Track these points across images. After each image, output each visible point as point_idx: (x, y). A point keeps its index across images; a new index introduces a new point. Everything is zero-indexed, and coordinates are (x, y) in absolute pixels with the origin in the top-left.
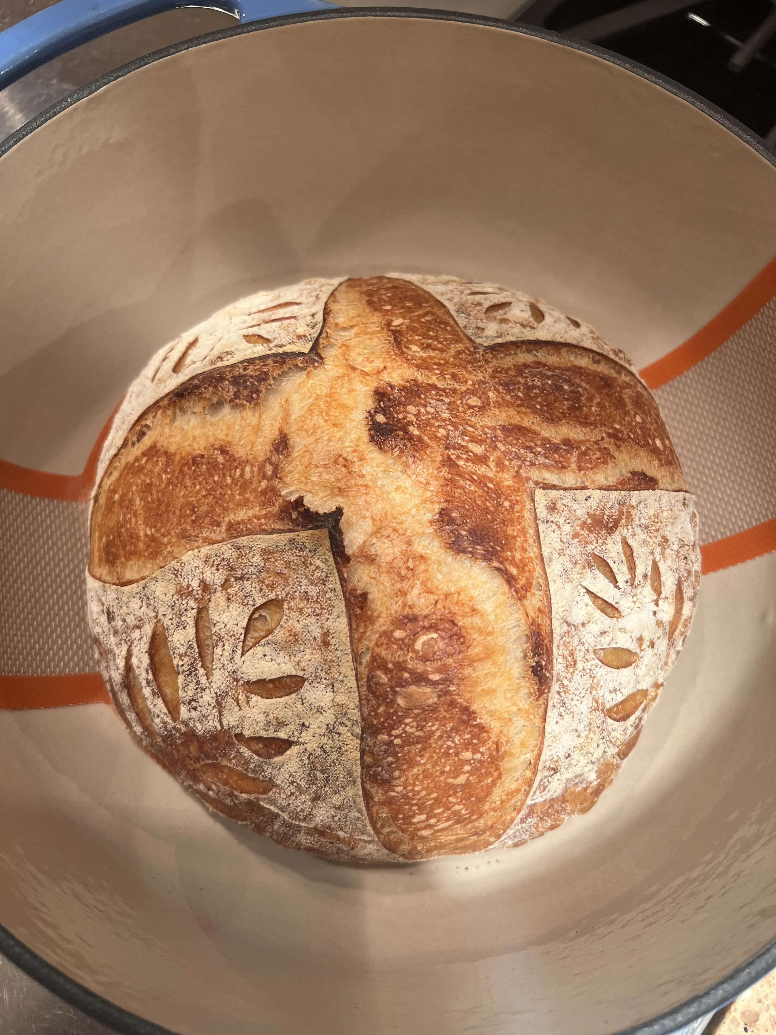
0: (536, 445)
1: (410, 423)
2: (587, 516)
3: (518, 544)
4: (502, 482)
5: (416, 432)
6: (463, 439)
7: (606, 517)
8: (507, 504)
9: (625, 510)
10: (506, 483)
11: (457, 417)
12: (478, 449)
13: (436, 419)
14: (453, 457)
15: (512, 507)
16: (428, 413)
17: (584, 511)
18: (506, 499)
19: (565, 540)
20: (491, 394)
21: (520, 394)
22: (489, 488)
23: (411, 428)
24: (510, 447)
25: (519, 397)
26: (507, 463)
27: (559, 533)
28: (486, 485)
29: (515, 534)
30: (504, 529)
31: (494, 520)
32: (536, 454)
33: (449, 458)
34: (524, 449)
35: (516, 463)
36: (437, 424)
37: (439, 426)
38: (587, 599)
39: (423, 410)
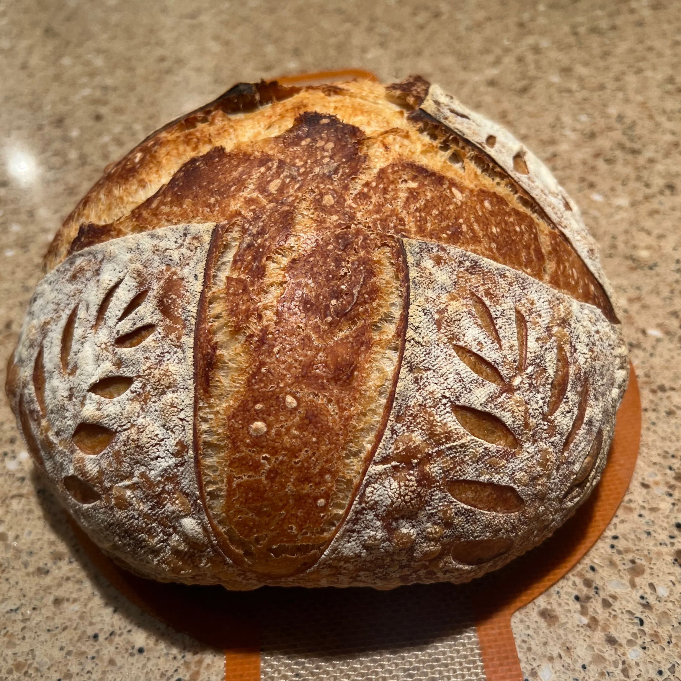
0: (266, 240)
1: (315, 140)
2: (180, 276)
3: (175, 209)
4: (234, 200)
5: (303, 143)
6: (286, 177)
7: (174, 297)
8: (212, 200)
9: (178, 326)
10: (232, 203)
11: (313, 180)
12: (273, 187)
13: (316, 161)
14: (270, 164)
15: (209, 206)
16: (323, 157)
17: (186, 275)
18: (217, 201)
19: (167, 253)
20: (335, 217)
21: (330, 247)
22: (230, 187)
23: (309, 140)
24: (268, 214)
25: (328, 244)
26: (252, 207)
27: (174, 247)
28: (234, 184)
29: (185, 206)
30: (191, 196)
31: (201, 187)
32: (255, 236)
33: (271, 160)
34: (263, 226)
35: (249, 215)
36: (309, 161)
37: (306, 162)
38: (115, 280)
39: (326, 154)
